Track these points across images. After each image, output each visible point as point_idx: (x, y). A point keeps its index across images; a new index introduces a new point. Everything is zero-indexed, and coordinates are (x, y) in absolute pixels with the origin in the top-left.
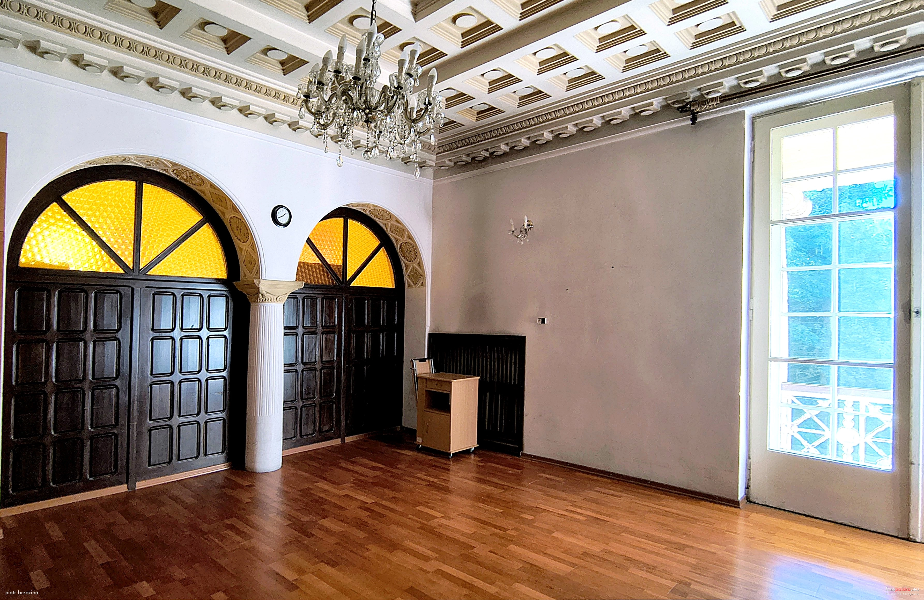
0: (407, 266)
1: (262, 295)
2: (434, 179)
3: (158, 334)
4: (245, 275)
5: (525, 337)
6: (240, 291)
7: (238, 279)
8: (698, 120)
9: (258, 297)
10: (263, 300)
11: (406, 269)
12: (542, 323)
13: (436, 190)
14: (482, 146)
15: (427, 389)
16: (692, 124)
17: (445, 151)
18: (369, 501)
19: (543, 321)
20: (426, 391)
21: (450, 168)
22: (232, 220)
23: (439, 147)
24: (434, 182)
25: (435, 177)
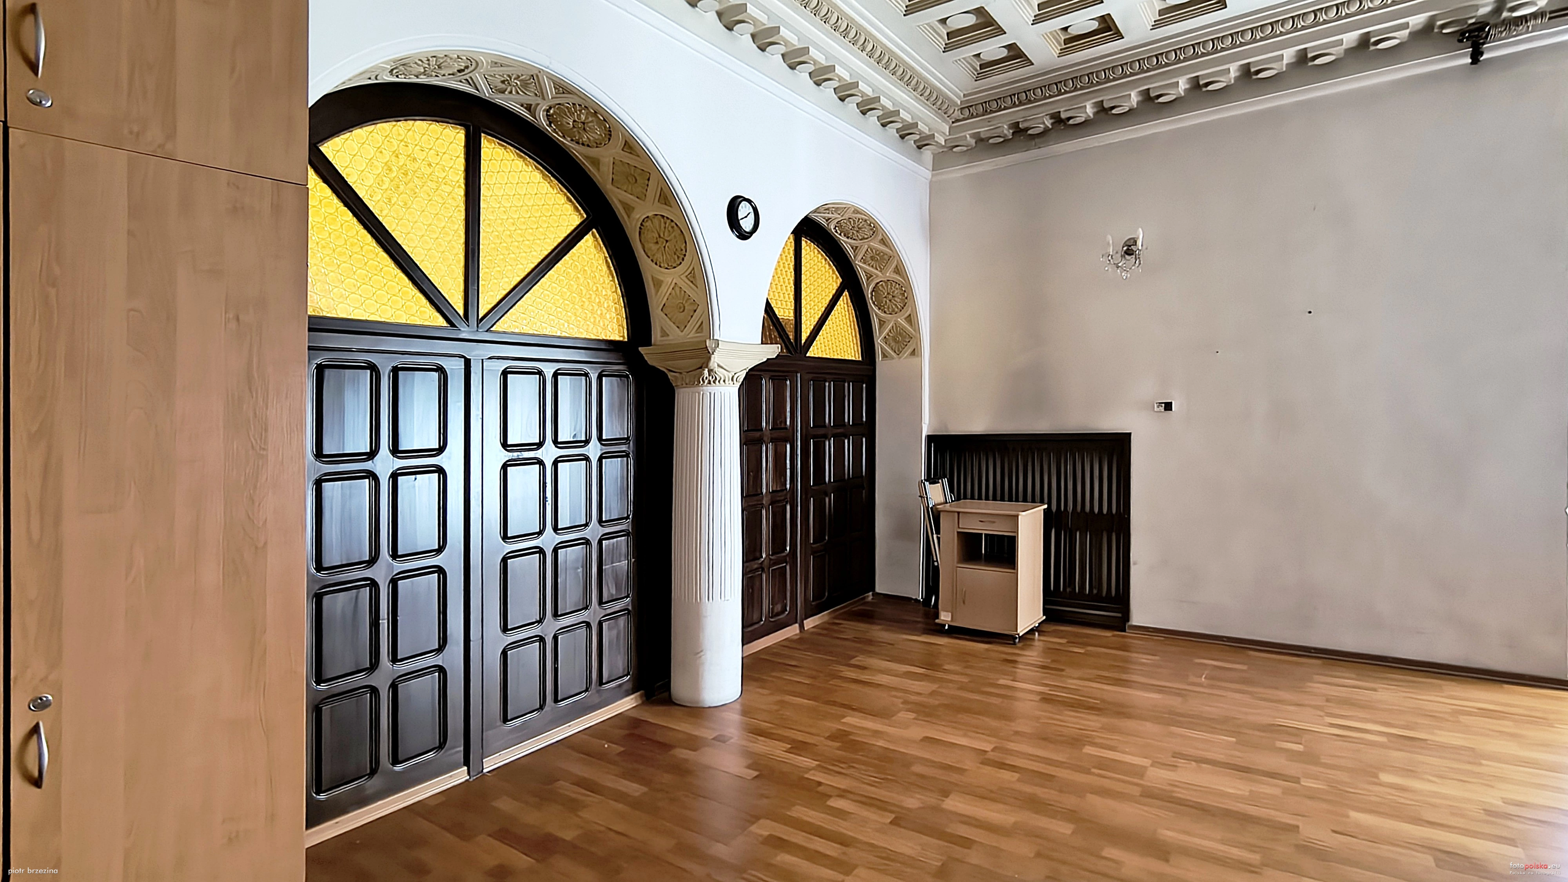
0: (882, 323)
1: (710, 371)
2: (933, 170)
3: (515, 455)
4: (664, 334)
5: (1128, 435)
6: (654, 367)
7: (647, 341)
8: (1485, 57)
9: (702, 374)
10: (709, 383)
11: (880, 329)
12: (1166, 409)
13: (935, 190)
14: (1047, 108)
15: (960, 530)
16: (1472, 63)
17: (972, 116)
18: (988, 747)
19: (1168, 406)
20: (958, 533)
21: (971, 150)
22: (648, 224)
23: (962, 109)
24: (933, 175)
25: (937, 165)
